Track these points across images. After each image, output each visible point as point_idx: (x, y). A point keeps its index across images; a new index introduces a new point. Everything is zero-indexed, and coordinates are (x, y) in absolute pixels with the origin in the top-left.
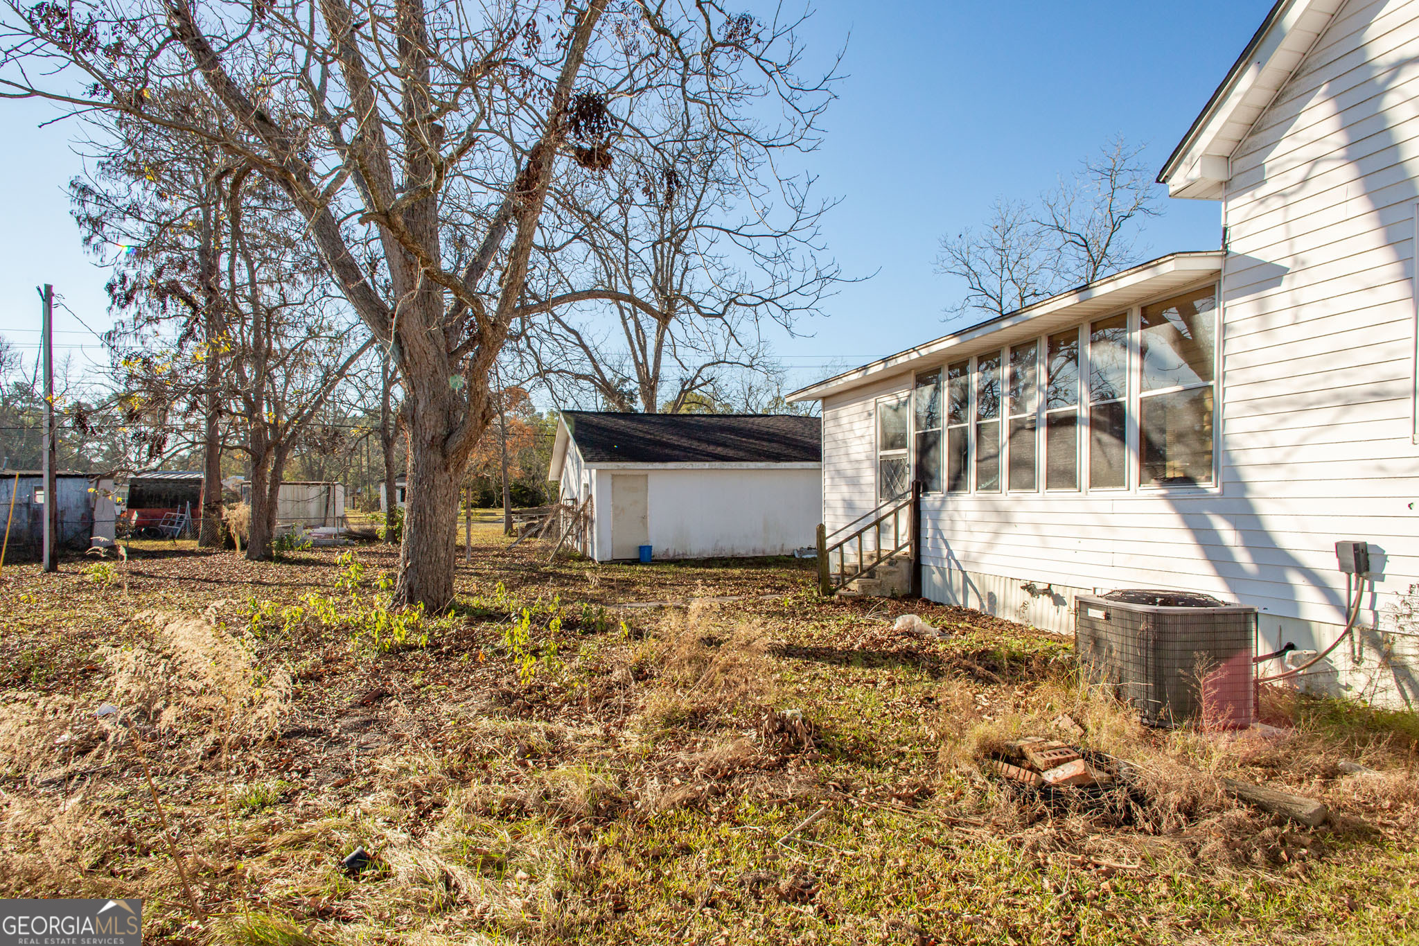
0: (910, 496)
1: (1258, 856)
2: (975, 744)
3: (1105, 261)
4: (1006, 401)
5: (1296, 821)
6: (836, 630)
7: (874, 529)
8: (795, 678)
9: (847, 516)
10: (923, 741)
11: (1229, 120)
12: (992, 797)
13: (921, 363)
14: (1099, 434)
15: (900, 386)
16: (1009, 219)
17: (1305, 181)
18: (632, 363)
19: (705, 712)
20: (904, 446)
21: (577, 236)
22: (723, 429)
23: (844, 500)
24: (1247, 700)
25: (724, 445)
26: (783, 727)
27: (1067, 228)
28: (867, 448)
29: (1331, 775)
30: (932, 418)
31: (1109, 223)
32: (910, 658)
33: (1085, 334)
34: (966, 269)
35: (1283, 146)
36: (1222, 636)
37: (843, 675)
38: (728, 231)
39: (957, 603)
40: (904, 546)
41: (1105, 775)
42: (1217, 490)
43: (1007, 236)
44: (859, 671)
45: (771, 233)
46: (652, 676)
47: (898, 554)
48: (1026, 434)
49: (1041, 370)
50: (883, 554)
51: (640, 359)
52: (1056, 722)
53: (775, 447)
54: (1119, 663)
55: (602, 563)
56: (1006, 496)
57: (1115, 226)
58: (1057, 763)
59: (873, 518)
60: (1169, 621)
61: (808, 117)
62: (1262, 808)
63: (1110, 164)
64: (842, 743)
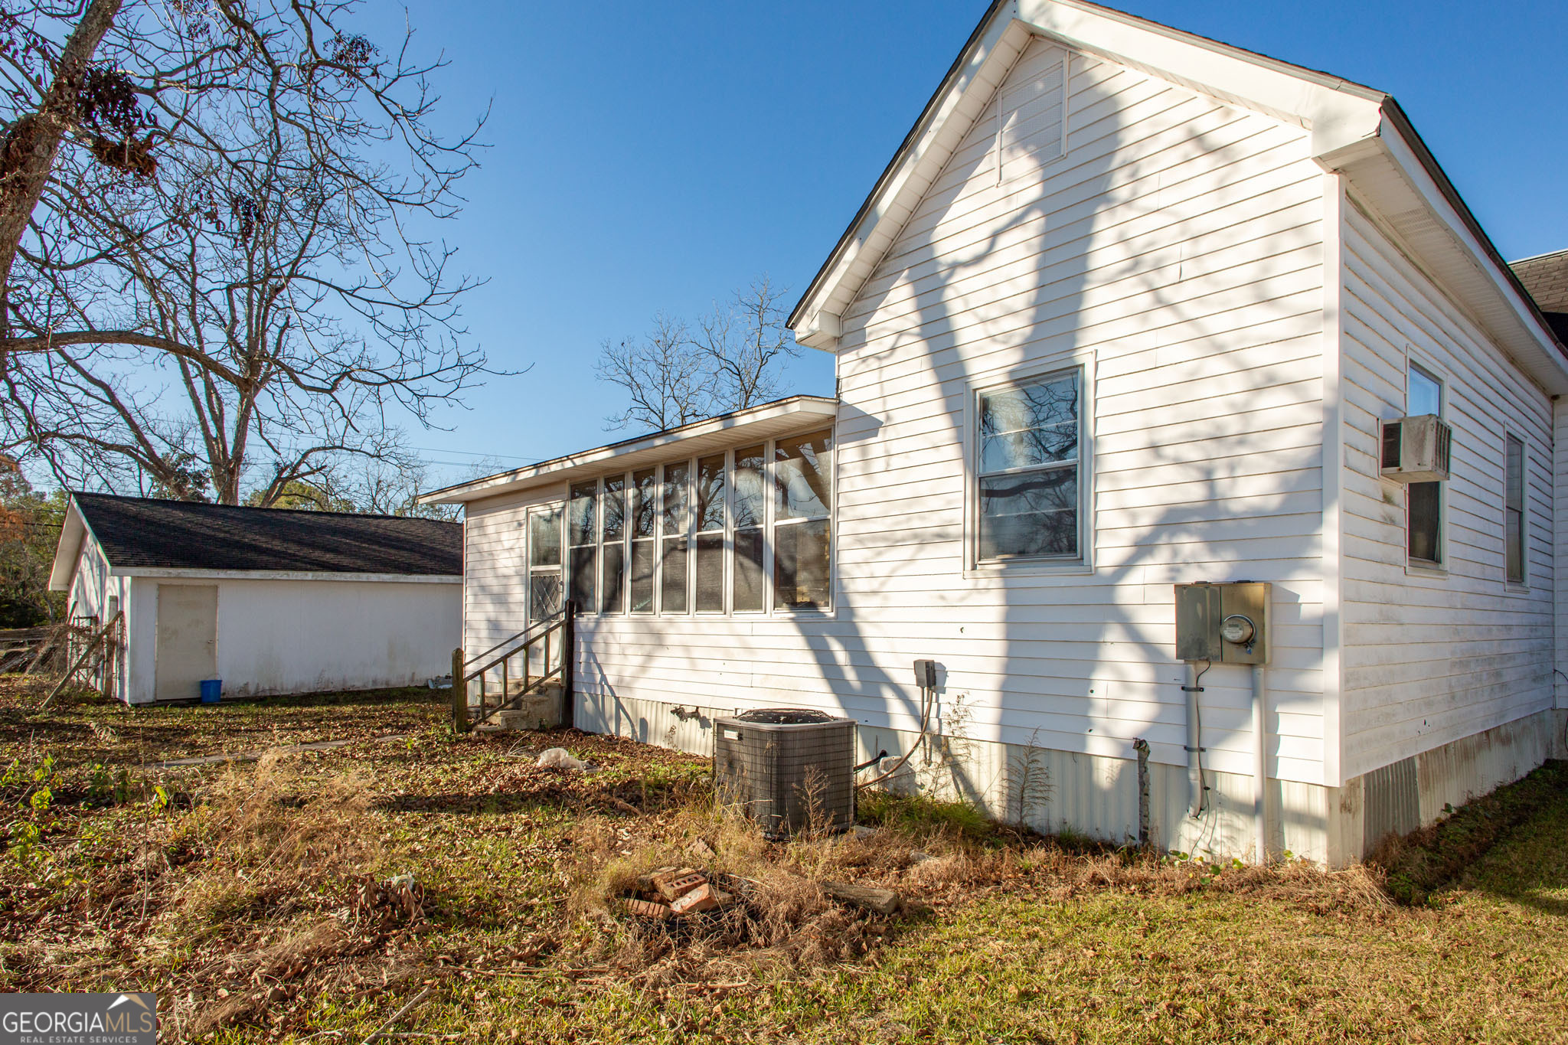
0: (563, 617)
1: (845, 951)
2: (607, 883)
3: (755, 392)
4: (660, 519)
5: (876, 911)
6: (469, 772)
7: (522, 653)
8: (411, 835)
9: (491, 639)
10: (557, 888)
11: (839, 284)
12: (620, 939)
13: (577, 473)
14: (742, 559)
15: (555, 496)
16: (671, 335)
17: (893, 349)
18: (200, 435)
19: (278, 893)
20: (557, 562)
21: (104, 255)
22: (334, 531)
23: (489, 621)
24: (848, 806)
25: (335, 551)
26: (386, 898)
27: (723, 355)
28: (517, 561)
29: (905, 864)
30: (586, 533)
31: (758, 355)
32: (553, 797)
33: (730, 460)
34: (628, 378)
35: (878, 316)
36: (830, 749)
37: (472, 825)
38: (340, 290)
39: (610, 732)
40: (555, 672)
41: (727, 895)
42: (832, 615)
43: (668, 353)
44: (492, 819)
45: (398, 303)
46: (200, 857)
47: (548, 681)
48: (679, 554)
49: (692, 491)
50: (532, 681)
51: (214, 432)
52: (691, 848)
53: (404, 556)
54: (749, 782)
55: (137, 706)
56: (659, 617)
57: (763, 361)
58: (683, 892)
59: (522, 640)
60: (790, 737)
61: (444, 178)
62: (851, 904)
63: (758, 301)
64: (460, 906)
